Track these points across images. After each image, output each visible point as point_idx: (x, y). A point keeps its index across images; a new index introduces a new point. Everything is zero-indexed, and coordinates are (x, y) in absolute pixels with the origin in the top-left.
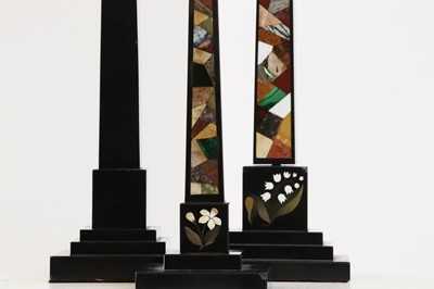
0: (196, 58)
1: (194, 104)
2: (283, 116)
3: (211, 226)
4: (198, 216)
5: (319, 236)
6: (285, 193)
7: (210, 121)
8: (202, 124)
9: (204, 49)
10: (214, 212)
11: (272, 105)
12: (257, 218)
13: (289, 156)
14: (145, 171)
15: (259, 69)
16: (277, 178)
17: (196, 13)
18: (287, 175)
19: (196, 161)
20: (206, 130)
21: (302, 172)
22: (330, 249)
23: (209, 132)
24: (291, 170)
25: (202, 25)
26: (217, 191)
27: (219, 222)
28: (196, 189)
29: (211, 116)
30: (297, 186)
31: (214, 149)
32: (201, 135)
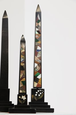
0: (21, 64)
1: (21, 74)
2: (39, 78)
3: (24, 99)
4: (21, 97)
5: (47, 103)
6: (40, 94)
7: (24, 77)
8: (22, 78)
9: (23, 63)
10: (25, 96)
11: (37, 76)
12: (34, 99)
13: (41, 87)
14: (9, 89)
15: (35, 69)
16: (38, 91)
17: (21, 55)
18: (40, 90)
19: (21, 86)
20: (23, 79)
21: (43, 90)
22: (50, 106)
23: (24, 80)
24: (41, 90)
25: (23, 58)
26: (25, 92)
27: (26, 98)
28: (21, 91)
29: (24, 76)
30: (42, 93)
31: (25, 83)
32: (22, 80)
